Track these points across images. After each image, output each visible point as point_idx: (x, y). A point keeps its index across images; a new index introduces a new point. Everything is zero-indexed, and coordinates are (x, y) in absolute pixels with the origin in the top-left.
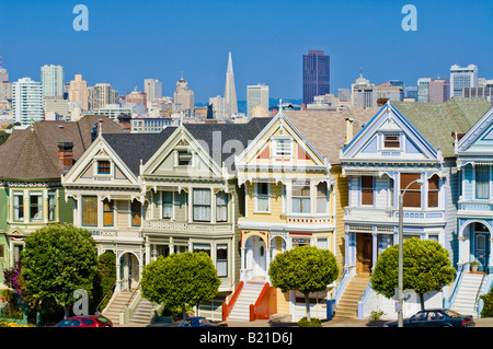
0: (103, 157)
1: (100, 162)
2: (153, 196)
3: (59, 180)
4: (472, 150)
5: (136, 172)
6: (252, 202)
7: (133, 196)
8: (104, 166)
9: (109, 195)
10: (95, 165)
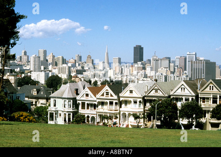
0: (87, 93)
1: (86, 94)
2: (99, 103)
3: (76, 98)
4: (175, 94)
5: (95, 97)
6: (123, 105)
7: (94, 103)
8: (87, 95)
9: (88, 102)
10: (85, 95)
